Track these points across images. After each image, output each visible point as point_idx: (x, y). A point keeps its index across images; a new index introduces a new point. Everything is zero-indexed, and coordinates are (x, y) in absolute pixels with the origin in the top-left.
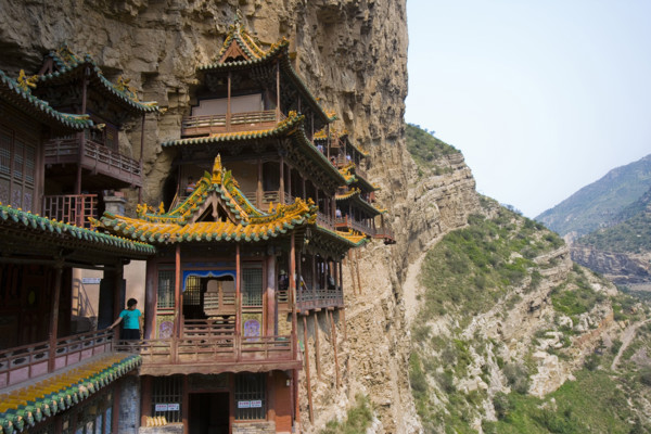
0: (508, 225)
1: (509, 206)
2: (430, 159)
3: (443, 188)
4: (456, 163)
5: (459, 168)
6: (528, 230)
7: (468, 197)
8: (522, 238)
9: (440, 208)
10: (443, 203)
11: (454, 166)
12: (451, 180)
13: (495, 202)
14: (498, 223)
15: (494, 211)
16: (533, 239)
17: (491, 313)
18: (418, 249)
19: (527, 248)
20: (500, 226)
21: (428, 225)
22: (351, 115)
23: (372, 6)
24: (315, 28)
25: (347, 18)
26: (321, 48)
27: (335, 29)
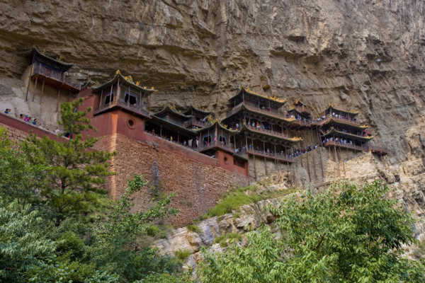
22: (344, 96)
23: (342, 45)
24: (304, 68)
25: (326, 56)
26: (315, 74)
27: (321, 63)
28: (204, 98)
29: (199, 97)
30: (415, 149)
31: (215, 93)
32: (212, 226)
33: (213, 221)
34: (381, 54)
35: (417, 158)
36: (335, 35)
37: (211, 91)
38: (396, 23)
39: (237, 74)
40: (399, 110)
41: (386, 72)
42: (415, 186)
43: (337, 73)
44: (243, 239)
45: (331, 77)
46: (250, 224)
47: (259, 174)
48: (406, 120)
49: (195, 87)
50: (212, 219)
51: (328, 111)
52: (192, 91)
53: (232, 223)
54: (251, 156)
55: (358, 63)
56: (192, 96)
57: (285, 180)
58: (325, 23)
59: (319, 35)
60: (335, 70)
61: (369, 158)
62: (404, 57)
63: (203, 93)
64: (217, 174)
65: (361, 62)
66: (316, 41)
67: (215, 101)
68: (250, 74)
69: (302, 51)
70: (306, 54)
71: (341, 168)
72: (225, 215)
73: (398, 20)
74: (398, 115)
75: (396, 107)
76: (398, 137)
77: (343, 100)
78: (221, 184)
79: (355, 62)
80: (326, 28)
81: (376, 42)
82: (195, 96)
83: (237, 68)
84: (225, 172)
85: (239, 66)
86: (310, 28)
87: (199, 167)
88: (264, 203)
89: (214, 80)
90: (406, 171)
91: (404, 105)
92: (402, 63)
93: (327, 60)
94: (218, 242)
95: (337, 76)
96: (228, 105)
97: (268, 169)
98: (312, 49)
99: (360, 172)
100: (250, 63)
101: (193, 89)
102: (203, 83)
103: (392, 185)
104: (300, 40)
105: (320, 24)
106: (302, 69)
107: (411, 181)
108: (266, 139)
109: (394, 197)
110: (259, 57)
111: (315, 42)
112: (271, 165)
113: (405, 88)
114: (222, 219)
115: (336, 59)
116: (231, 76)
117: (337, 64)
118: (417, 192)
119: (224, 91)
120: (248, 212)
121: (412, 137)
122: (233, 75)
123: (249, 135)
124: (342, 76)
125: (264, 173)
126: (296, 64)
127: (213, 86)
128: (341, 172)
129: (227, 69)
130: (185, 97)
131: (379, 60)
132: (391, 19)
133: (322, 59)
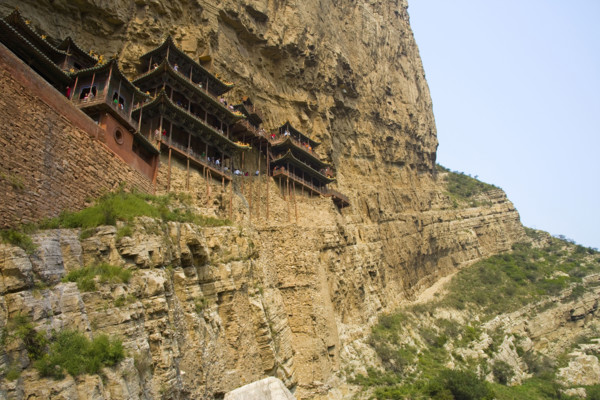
0: (559, 251)
1: (561, 236)
2: (469, 195)
3: (481, 218)
4: (495, 198)
5: (499, 202)
6: (579, 255)
7: (512, 227)
8: (571, 261)
9: (479, 235)
10: (481, 231)
11: (493, 201)
12: (489, 212)
13: (546, 234)
14: (548, 250)
15: (544, 241)
16: (583, 262)
17: (518, 313)
18: (452, 266)
19: (576, 269)
20: (550, 253)
21: (463, 247)
22: (305, 117)
23: (312, 48)
24: (260, 60)
25: (290, 55)
26: (272, 74)
27: (282, 62)
28: (98, 41)
29: (88, 35)
30: (372, 210)
31: (119, 38)
32: (66, 244)
33: (71, 236)
34: (348, 84)
35: (373, 221)
36: (306, 31)
37: (111, 33)
38: (366, 56)
39: (161, 21)
40: (357, 160)
41: (350, 108)
42: (371, 255)
43: (301, 83)
44: (133, 280)
45: (292, 86)
46: (151, 253)
47: (173, 183)
48: (364, 175)
49: (83, 14)
50: (68, 231)
51: (283, 129)
52: (76, 19)
53: (113, 246)
54: (165, 149)
55: (327, 79)
56: (73, 28)
57: (215, 203)
58: (296, 11)
59: (286, 23)
60: (298, 78)
61: (327, 206)
62: (370, 98)
63: (96, 31)
64: (96, 153)
65: (330, 79)
66: (282, 29)
67: (116, 51)
68: (184, 32)
69: (262, 36)
70: (266, 41)
71: (292, 211)
72: (100, 227)
73: (368, 54)
74: (356, 166)
75: (355, 156)
76: (356, 191)
77: (303, 122)
78: (101, 173)
79: (323, 77)
80: (296, 17)
81: (346, 67)
82: (79, 29)
83: (163, 14)
84: (113, 155)
85: (168, 10)
86: (276, 9)
87: (60, 125)
88: (179, 228)
89: (121, 14)
90: (362, 235)
91: (363, 157)
92: (367, 105)
93: (292, 60)
94: (72, 279)
95: (299, 87)
96: (137, 66)
97: (191, 180)
98: (276, 38)
99: (316, 221)
100: (185, 15)
101: (79, 16)
102: (100, 13)
103: (350, 247)
104: (261, 18)
105: (288, 9)
106: (257, 61)
107: (366, 249)
108: (195, 130)
109: (352, 263)
110: (202, 10)
111: (280, 30)
112: (196, 175)
113: (366, 136)
114: (92, 233)
115: (302, 63)
116: (151, 20)
117: (302, 71)
118: (372, 263)
119: (135, 41)
120: (150, 231)
121: (370, 196)
122: (156, 21)
123: (167, 113)
124: (305, 90)
125: (184, 184)
126: (249, 50)
127: (118, 26)
128: (291, 217)
129: (147, 8)
130: (61, 23)
131: (345, 91)
132: (361, 50)
133: (285, 56)
